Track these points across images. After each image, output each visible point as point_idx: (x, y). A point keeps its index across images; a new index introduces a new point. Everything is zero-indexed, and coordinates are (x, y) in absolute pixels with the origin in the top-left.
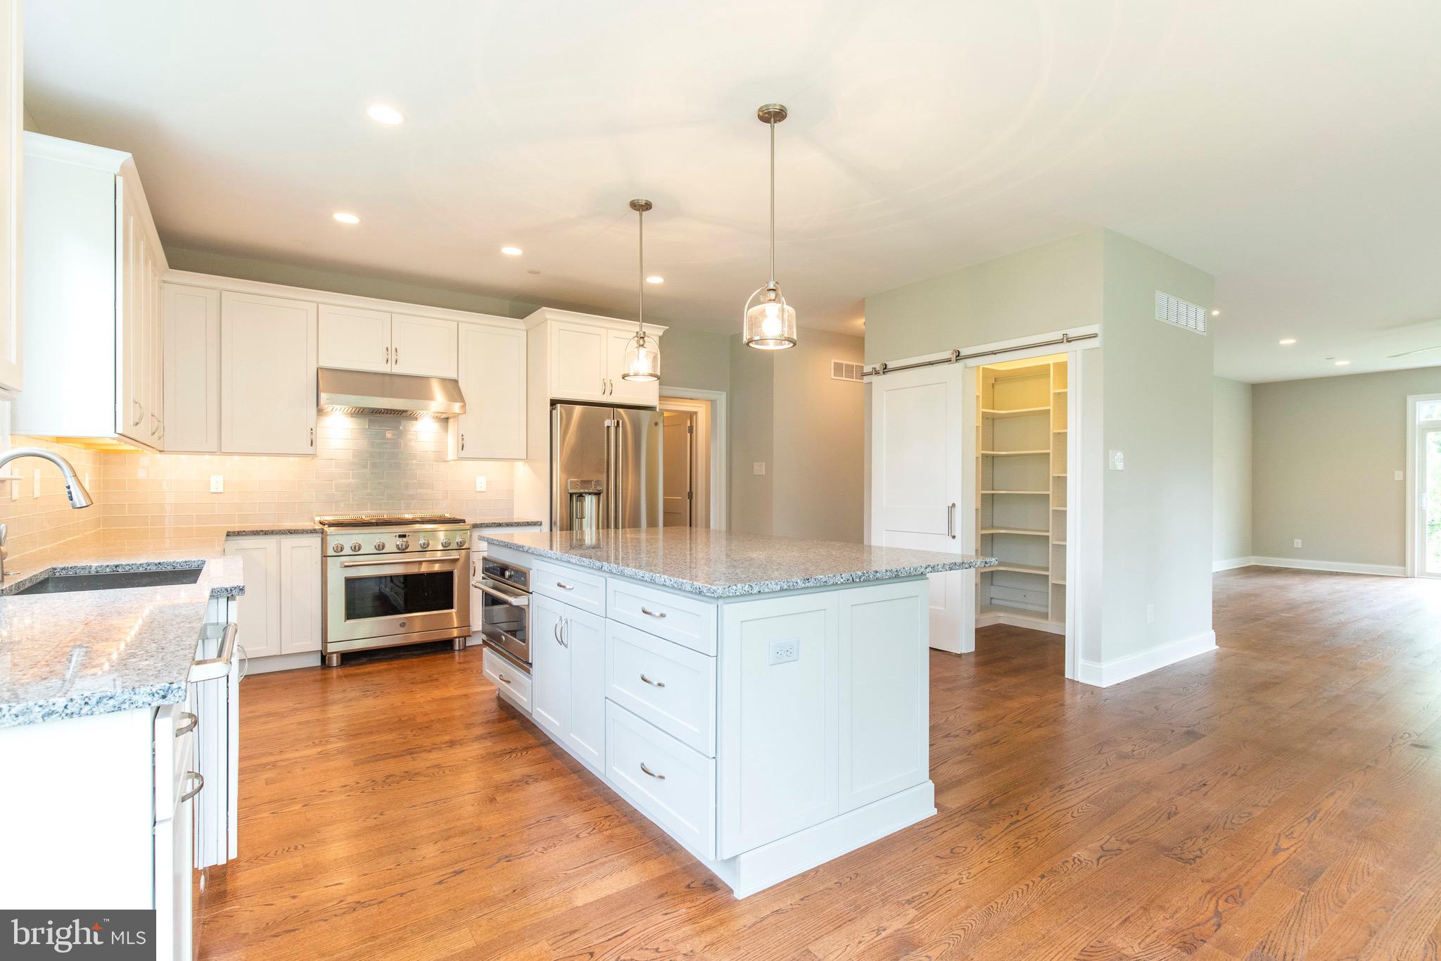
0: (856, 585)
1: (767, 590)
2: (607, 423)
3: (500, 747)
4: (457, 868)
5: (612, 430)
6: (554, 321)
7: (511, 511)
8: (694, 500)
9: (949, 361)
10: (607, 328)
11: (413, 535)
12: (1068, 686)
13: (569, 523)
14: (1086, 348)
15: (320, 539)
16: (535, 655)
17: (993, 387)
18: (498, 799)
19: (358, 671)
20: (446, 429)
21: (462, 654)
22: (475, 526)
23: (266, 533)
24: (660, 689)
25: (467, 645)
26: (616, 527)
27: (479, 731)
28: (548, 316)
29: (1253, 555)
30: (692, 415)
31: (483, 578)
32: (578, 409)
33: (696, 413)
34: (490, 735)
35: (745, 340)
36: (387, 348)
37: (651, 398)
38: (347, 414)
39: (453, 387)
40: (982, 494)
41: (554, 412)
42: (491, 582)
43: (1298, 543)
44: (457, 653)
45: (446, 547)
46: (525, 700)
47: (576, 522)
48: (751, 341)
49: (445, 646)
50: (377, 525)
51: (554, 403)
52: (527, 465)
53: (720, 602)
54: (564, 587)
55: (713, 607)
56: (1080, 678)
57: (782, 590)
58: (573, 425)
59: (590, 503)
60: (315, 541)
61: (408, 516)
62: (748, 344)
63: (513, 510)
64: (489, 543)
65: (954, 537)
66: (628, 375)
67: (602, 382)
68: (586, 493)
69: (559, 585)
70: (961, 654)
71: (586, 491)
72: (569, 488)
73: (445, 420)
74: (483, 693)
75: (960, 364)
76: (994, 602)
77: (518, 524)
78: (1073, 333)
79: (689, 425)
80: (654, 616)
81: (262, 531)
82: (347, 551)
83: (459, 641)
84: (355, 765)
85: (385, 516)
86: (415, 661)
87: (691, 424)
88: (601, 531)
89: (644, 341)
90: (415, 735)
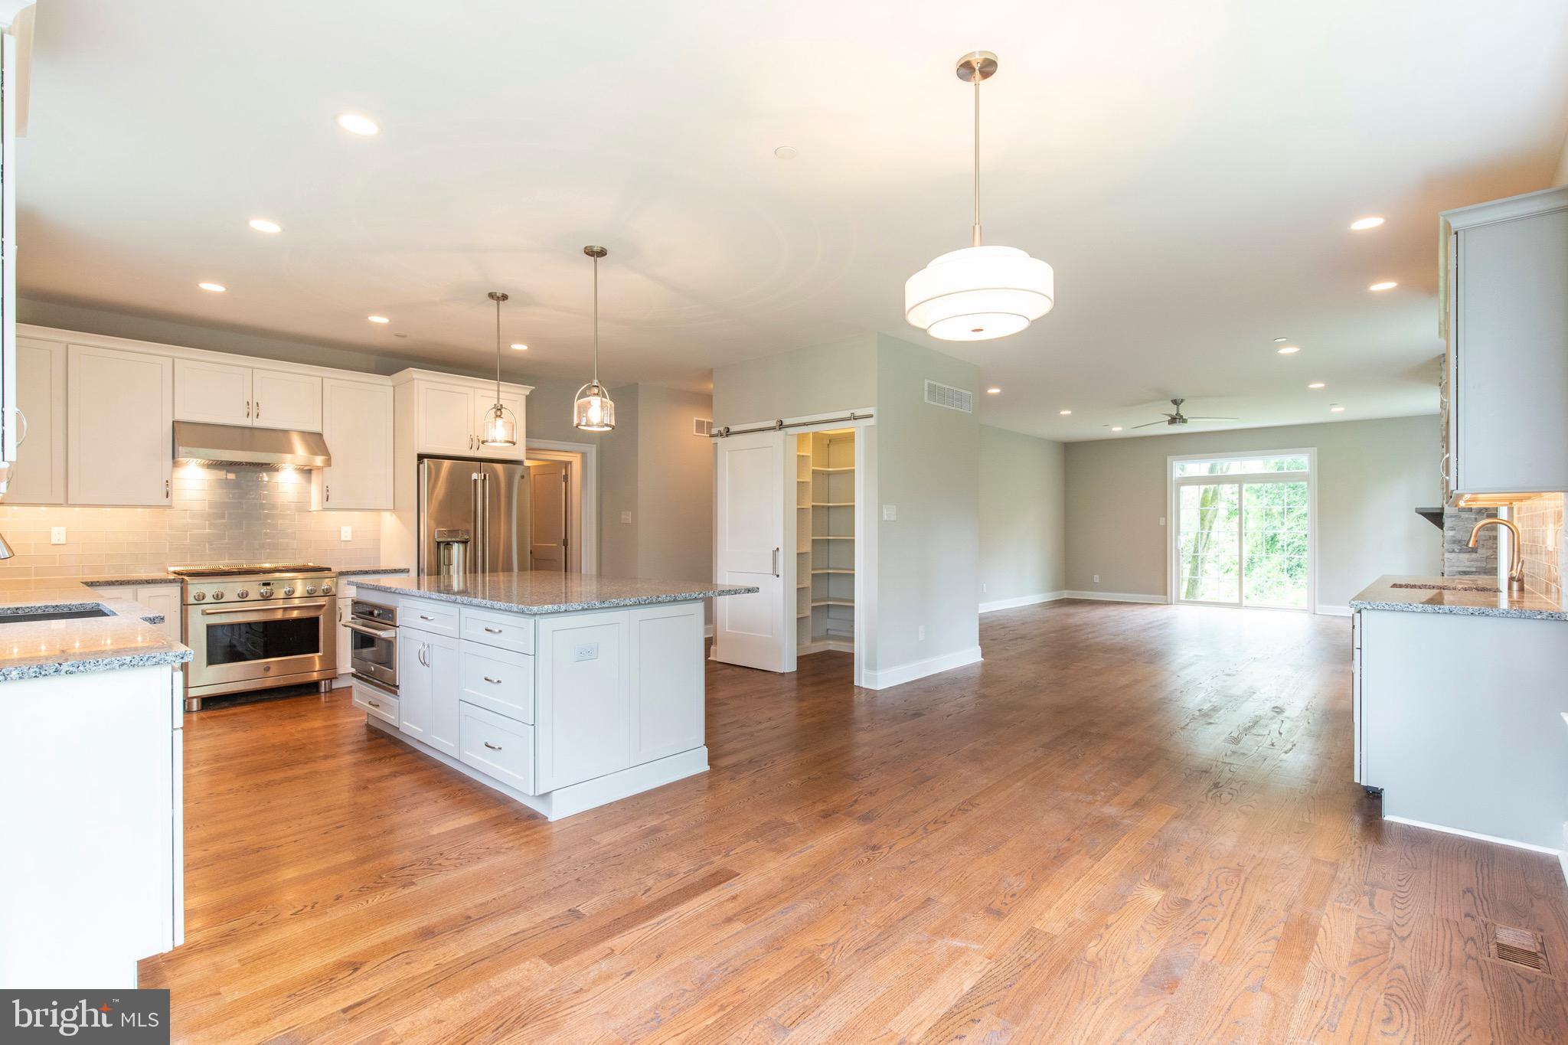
0: (642, 606)
1: (571, 609)
2: (475, 476)
3: (369, 757)
4: (338, 825)
5: (479, 483)
6: (423, 382)
7: (378, 558)
8: (569, 547)
9: (773, 428)
10: (474, 388)
11: (278, 583)
12: (856, 691)
13: (435, 568)
14: (868, 425)
15: (179, 588)
16: (401, 679)
17: (828, 447)
18: (370, 787)
19: (221, 713)
20: (309, 480)
21: (327, 694)
22: (342, 574)
23: (121, 583)
24: (499, 685)
25: (333, 687)
26: (483, 571)
27: (350, 748)
28: (414, 376)
29: (1066, 589)
30: (567, 465)
31: (352, 618)
32: (447, 463)
33: (571, 462)
34: (360, 750)
35: (575, 425)
36: (248, 403)
37: (518, 453)
38: (203, 465)
39: (316, 442)
40: (813, 540)
41: (421, 466)
42: (360, 621)
43: (1097, 579)
44: (323, 695)
45: (311, 595)
46: (393, 717)
47: (444, 569)
48: (578, 425)
49: (310, 689)
50: (240, 574)
51: (421, 457)
52: (394, 515)
53: (537, 618)
54: (426, 618)
55: (531, 621)
56: (864, 685)
57: (583, 609)
58: (441, 479)
59: (457, 550)
60: (175, 590)
61: (267, 565)
62: (577, 427)
63: (379, 558)
64: (358, 587)
65: (778, 576)
66: (487, 441)
67: (469, 437)
68: (454, 542)
69: (422, 617)
70: (784, 673)
71: (454, 539)
72: (436, 535)
73: (307, 472)
74: (351, 722)
75: (781, 433)
76: (830, 632)
77: (385, 572)
78: (858, 412)
79: (564, 473)
80: (495, 633)
81: (118, 581)
82: (209, 599)
83: (325, 684)
84: (237, 776)
85: (245, 566)
86: (280, 702)
87: (566, 472)
88: (468, 575)
89: (501, 412)
90: (290, 754)
